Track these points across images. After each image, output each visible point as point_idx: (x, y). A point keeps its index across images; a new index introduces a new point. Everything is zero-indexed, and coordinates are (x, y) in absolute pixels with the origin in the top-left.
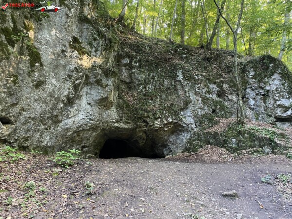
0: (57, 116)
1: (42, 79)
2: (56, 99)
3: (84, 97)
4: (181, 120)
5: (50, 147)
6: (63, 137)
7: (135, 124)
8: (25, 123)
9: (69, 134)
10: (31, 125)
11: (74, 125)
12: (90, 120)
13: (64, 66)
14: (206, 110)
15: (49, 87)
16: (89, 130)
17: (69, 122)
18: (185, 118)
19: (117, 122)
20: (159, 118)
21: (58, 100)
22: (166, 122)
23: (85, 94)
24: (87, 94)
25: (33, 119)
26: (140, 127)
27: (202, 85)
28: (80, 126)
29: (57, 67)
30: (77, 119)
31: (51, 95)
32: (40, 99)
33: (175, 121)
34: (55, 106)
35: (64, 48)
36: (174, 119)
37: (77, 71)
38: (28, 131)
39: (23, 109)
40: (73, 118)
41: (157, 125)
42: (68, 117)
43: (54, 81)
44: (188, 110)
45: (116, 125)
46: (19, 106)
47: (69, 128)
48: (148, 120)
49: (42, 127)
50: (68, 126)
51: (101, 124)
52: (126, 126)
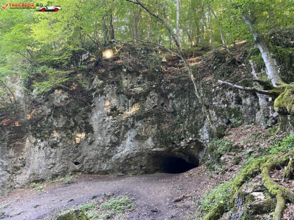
0: (106, 154)
1: (93, 139)
2: (102, 147)
3: (128, 138)
4: (199, 137)
5: (109, 170)
6: (118, 163)
7: (167, 146)
8: (87, 162)
9: (121, 161)
10: (91, 162)
11: (122, 156)
12: (134, 150)
13: (105, 128)
14: (220, 123)
15: (97, 142)
16: (137, 156)
17: (119, 155)
18: (203, 134)
19: (154, 147)
20: (183, 138)
21: (104, 146)
22: (188, 141)
23: (128, 135)
24: (130, 135)
25: (91, 159)
26: (173, 148)
27: (218, 96)
28: (128, 155)
29: (102, 130)
30: (123, 152)
31: (98, 146)
32: (93, 149)
33: (195, 139)
34: (103, 150)
35: (104, 118)
36: (194, 138)
37: (114, 127)
38: (90, 165)
39: (84, 156)
40: (121, 152)
41: (182, 145)
42: (117, 153)
43: (99, 138)
44: (205, 127)
45: (154, 150)
46: (82, 156)
47: (119, 158)
48: (175, 142)
49: (99, 161)
50: (117, 158)
51: (144, 151)
52: (161, 149)
